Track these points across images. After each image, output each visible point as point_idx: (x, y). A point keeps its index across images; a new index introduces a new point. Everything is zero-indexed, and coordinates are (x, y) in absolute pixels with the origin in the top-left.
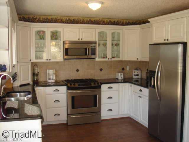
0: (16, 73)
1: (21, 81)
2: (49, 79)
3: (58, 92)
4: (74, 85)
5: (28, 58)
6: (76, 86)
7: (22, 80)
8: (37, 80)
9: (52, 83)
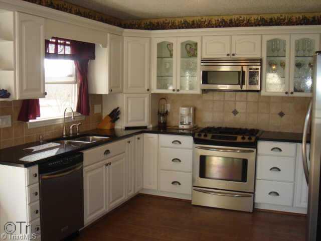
0: (118, 108)
1: (127, 121)
2: (182, 123)
3: (179, 146)
4: (205, 136)
5: (144, 87)
6: (207, 138)
7: (129, 119)
8: (165, 123)
9: (183, 130)
